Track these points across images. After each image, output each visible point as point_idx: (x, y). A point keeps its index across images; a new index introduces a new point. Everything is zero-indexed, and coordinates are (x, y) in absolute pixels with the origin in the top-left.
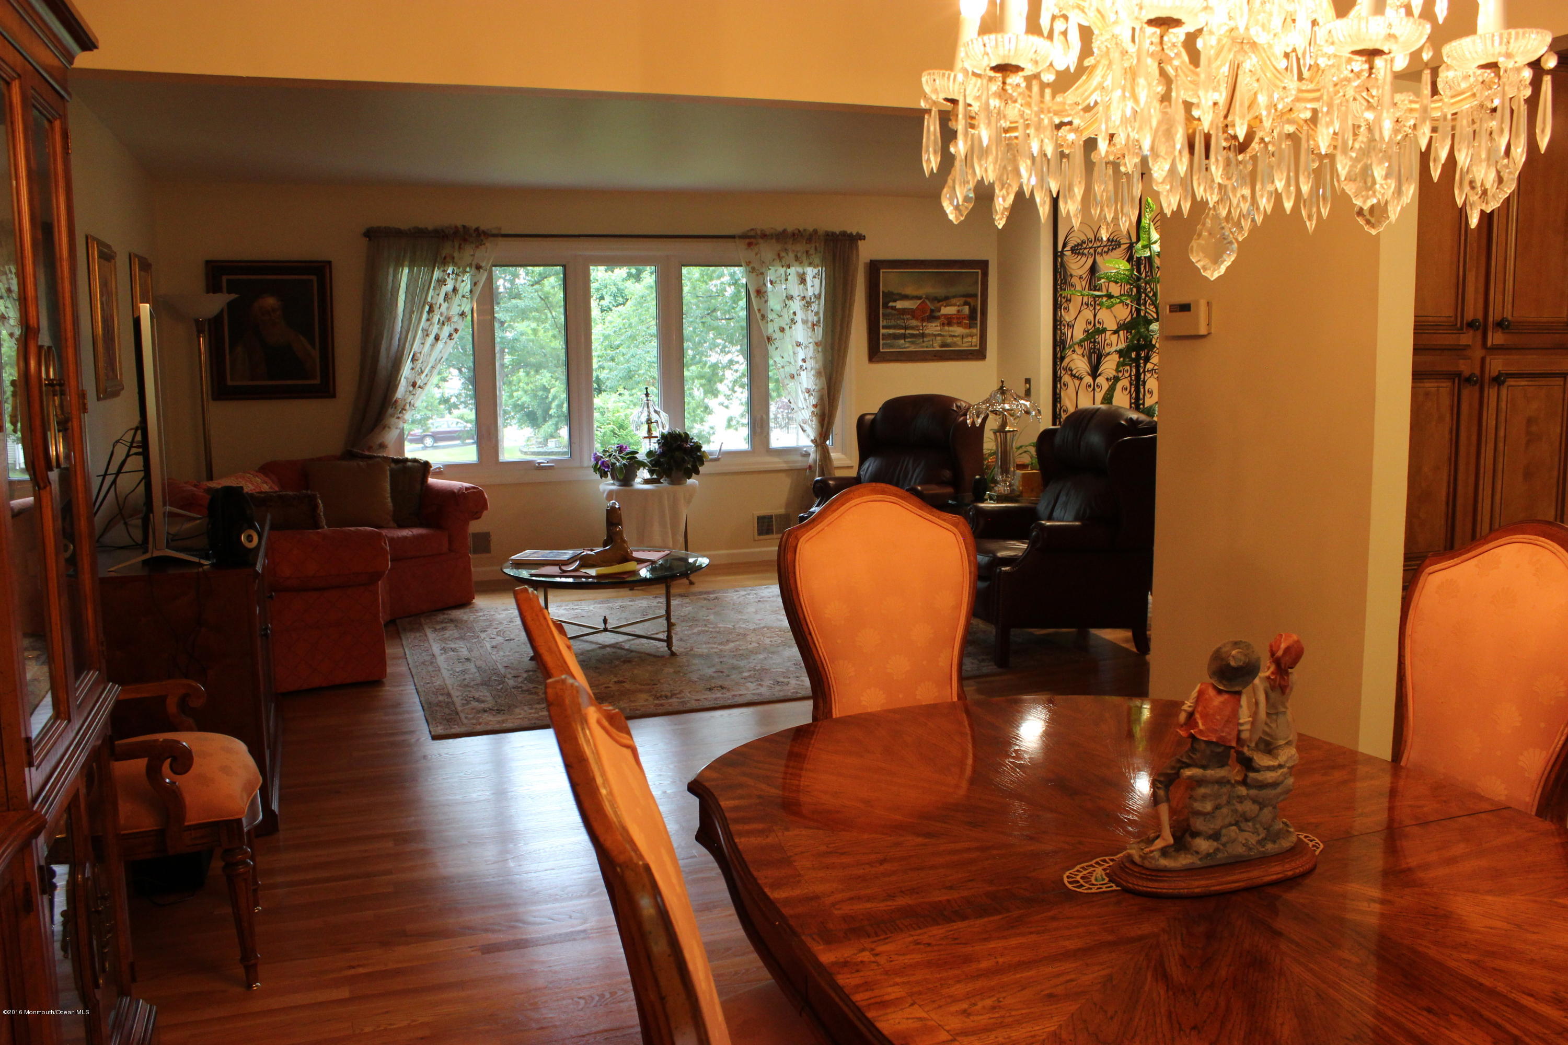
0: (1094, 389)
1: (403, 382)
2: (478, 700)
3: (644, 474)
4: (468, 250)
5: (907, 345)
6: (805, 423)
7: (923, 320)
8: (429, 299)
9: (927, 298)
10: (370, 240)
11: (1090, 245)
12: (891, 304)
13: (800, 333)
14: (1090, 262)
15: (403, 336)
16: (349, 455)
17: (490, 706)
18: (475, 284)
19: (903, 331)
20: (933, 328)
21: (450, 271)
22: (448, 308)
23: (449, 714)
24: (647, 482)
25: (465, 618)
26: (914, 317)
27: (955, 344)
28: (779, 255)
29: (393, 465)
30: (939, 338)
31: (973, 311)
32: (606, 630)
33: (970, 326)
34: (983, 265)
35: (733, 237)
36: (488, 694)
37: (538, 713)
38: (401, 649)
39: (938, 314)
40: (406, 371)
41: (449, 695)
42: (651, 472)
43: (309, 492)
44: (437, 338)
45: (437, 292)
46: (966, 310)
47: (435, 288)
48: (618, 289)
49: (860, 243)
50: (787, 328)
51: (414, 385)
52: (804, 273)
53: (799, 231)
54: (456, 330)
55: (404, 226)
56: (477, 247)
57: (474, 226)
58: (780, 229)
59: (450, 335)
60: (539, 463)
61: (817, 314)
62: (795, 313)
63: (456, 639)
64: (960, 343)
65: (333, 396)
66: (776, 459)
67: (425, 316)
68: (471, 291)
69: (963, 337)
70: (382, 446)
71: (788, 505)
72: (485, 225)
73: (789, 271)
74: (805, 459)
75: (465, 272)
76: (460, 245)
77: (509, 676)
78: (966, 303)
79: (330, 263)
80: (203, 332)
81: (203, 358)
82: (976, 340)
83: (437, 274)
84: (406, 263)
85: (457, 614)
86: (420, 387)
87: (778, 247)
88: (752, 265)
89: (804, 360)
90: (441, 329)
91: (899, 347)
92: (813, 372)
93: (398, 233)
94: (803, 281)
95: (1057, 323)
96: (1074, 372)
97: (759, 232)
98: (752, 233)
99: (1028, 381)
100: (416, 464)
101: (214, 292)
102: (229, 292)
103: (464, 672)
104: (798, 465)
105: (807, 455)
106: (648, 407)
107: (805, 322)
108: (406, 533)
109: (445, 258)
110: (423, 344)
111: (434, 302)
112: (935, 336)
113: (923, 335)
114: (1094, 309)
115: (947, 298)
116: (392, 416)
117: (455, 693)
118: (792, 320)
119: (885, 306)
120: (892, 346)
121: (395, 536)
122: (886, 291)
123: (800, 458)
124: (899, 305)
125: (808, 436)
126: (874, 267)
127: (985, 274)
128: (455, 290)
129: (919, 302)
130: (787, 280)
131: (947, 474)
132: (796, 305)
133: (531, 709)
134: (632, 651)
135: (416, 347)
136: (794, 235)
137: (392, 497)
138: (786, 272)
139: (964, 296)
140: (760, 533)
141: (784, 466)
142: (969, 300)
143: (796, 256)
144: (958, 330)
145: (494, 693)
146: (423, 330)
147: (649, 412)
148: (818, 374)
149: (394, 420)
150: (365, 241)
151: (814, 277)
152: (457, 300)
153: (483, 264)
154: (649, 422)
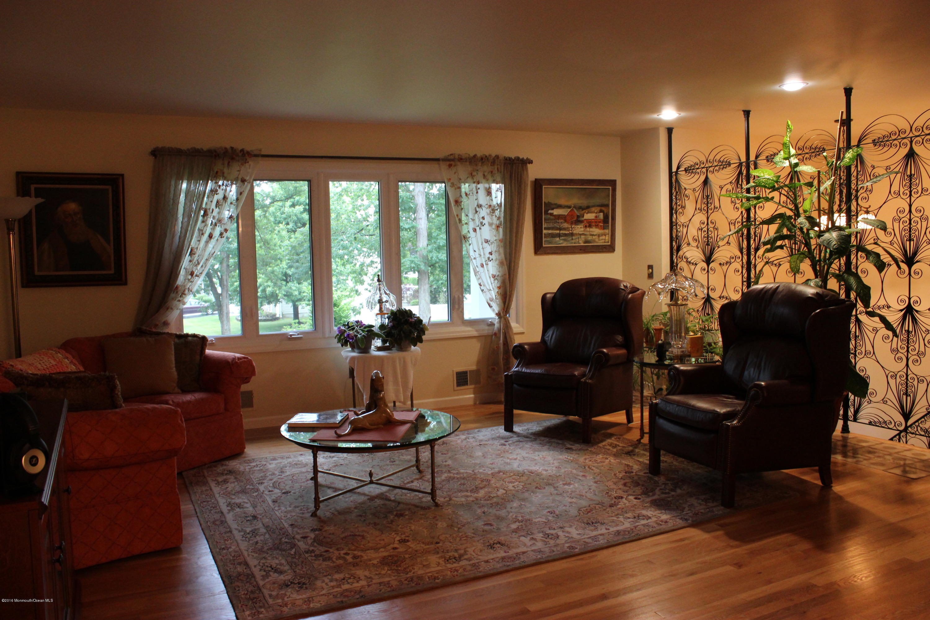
0: (708, 271)
1: (182, 272)
2: (276, 571)
3: (378, 343)
4: (235, 166)
5: (561, 242)
6: (491, 301)
7: (572, 224)
8: (204, 206)
9: (574, 207)
10: (156, 158)
11: (702, 166)
12: (550, 211)
13: (487, 232)
14: (703, 178)
15: (183, 235)
16: (139, 332)
17: (289, 577)
18: (241, 194)
19: (558, 232)
20: (579, 229)
21: (220, 183)
22: (219, 213)
23: (252, 592)
24: (379, 349)
25: (242, 469)
26: (566, 221)
27: (594, 241)
28: (471, 174)
29: (176, 340)
30: (583, 237)
31: (606, 217)
32: (371, 482)
33: (604, 228)
34: (613, 183)
35: (437, 160)
36: (283, 561)
37: (339, 586)
38: (191, 506)
39: (582, 219)
40: (185, 262)
41: (246, 564)
42: (384, 342)
43: (107, 373)
44: (211, 236)
45: (210, 199)
46: (601, 216)
47: (208, 197)
48: (298, 219)
49: (529, 166)
50: (478, 229)
51: (192, 274)
52: (490, 188)
53: (486, 156)
54: (226, 230)
55: (185, 146)
56: (242, 164)
57: (240, 148)
58: (472, 155)
59: (221, 234)
60: (291, 335)
61: (499, 218)
62: (483, 218)
63: (238, 492)
64: (597, 240)
65: (125, 283)
66: (469, 329)
67: (201, 218)
68: (237, 199)
69: (599, 236)
70: (166, 324)
71: (478, 363)
72: (248, 148)
73: (479, 186)
74: (490, 328)
75: (232, 184)
76: (229, 163)
77: (298, 537)
78: (601, 211)
79: (122, 175)
80: (13, 230)
81: (12, 251)
82: (608, 238)
83: (210, 185)
84: (186, 177)
85: (234, 464)
86: (196, 276)
87: (470, 169)
88: (452, 181)
89: (491, 253)
90: (213, 229)
91: (556, 243)
92: (497, 262)
93: (178, 153)
94: (489, 192)
95: (672, 224)
96: (689, 260)
97: (457, 157)
98: (452, 157)
99: (650, 267)
100: (195, 339)
101: (23, 196)
102: (36, 197)
103: (254, 533)
104: (485, 332)
105: (492, 324)
106: (380, 290)
107: (490, 224)
108: (189, 397)
109: (217, 172)
110: (199, 241)
111: (208, 207)
112: (580, 235)
113: (572, 234)
114: (707, 212)
115: (588, 207)
116: (173, 299)
117: (252, 562)
118: (481, 223)
119: (546, 213)
120: (550, 243)
121: (181, 401)
122: (547, 202)
123: (487, 328)
124: (556, 212)
125: (494, 310)
126: (538, 184)
127: (614, 190)
128: (225, 198)
129: (569, 210)
130: (477, 193)
131: (620, 338)
132: (484, 212)
133: (331, 581)
134: (399, 503)
135: (193, 243)
136: (482, 159)
137: (176, 367)
138: (476, 187)
139: (598, 206)
140: (459, 384)
141: (475, 334)
142: (603, 209)
143: (484, 175)
144: (596, 231)
145: (289, 559)
146: (199, 230)
147: (381, 294)
148: (501, 264)
149: (176, 302)
150: (152, 158)
151: (497, 191)
152: (226, 206)
153: (247, 178)
154: (380, 301)
